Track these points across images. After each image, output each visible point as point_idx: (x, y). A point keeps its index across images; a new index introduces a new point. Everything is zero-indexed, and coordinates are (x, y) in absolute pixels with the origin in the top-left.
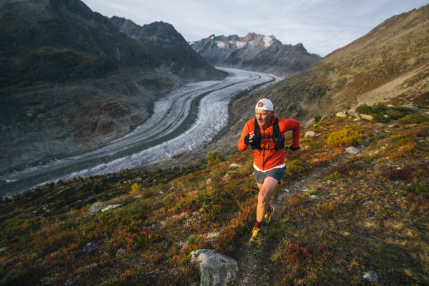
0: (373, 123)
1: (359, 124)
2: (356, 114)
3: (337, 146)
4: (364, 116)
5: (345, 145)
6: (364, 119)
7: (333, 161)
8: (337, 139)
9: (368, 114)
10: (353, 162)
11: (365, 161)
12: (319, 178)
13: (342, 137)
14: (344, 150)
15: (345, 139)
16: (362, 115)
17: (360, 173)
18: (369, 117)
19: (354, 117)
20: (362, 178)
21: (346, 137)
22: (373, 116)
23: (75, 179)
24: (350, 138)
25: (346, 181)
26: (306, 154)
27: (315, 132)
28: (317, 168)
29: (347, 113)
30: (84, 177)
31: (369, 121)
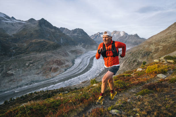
0: (174, 64)
1: (166, 64)
2: (164, 60)
3: (152, 73)
4: (169, 61)
5: (156, 73)
6: (169, 62)
7: (148, 82)
8: (152, 70)
9: (171, 60)
10: (161, 82)
11: (170, 81)
12: (134, 93)
13: (155, 69)
14: (156, 76)
15: (157, 70)
16: (167, 60)
17: (166, 90)
18: (172, 61)
19: (163, 62)
20: (167, 94)
21: (157, 68)
22: (174, 61)
23: (41, 91)
24: (160, 69)
25: (153, 96)
26: (133, 78)
27: (142, 69)
28: (134, 86)
29: (159, 60)
30: (44, 91)
31: (172, 63)
